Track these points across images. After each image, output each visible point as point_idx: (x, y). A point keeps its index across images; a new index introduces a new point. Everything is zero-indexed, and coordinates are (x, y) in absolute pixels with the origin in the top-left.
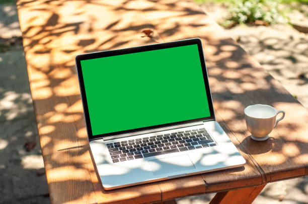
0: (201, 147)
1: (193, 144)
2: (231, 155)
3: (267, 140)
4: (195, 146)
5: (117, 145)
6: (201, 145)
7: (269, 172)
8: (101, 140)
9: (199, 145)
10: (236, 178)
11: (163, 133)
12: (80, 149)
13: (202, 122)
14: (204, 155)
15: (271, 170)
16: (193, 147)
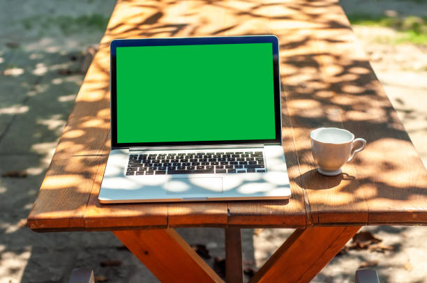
0: (244, 172)
1: (237, 167)
2: (279, 186)
3: (338, 175)
4: (237, 170)
5: (143, 157)
6: (246, 170)
7: (317, 210)
8: (127, 151)
9: (244, 169)
10: (271, 212)
11: (206, 152)
13: (262, 145)
14: (245, 182)
15: (320, 209)
16: (235, 170)
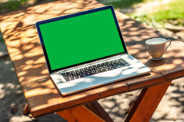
2: (140, 68)
7: (166, 74)
8: (58, 73)
9: (120, 66)
10: (146, 79)
12: (45, 79)
14: (123, 70)
15: (168, 73)
16: (116, 68)
